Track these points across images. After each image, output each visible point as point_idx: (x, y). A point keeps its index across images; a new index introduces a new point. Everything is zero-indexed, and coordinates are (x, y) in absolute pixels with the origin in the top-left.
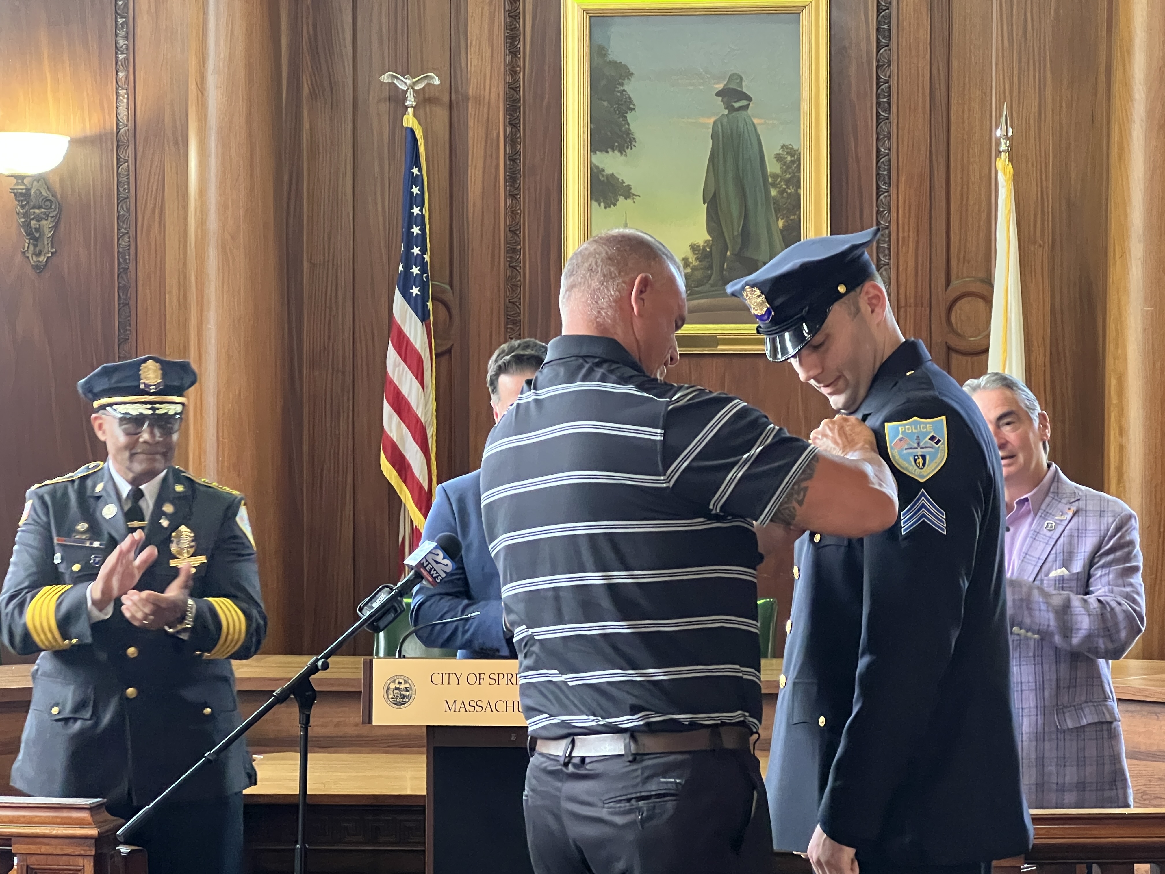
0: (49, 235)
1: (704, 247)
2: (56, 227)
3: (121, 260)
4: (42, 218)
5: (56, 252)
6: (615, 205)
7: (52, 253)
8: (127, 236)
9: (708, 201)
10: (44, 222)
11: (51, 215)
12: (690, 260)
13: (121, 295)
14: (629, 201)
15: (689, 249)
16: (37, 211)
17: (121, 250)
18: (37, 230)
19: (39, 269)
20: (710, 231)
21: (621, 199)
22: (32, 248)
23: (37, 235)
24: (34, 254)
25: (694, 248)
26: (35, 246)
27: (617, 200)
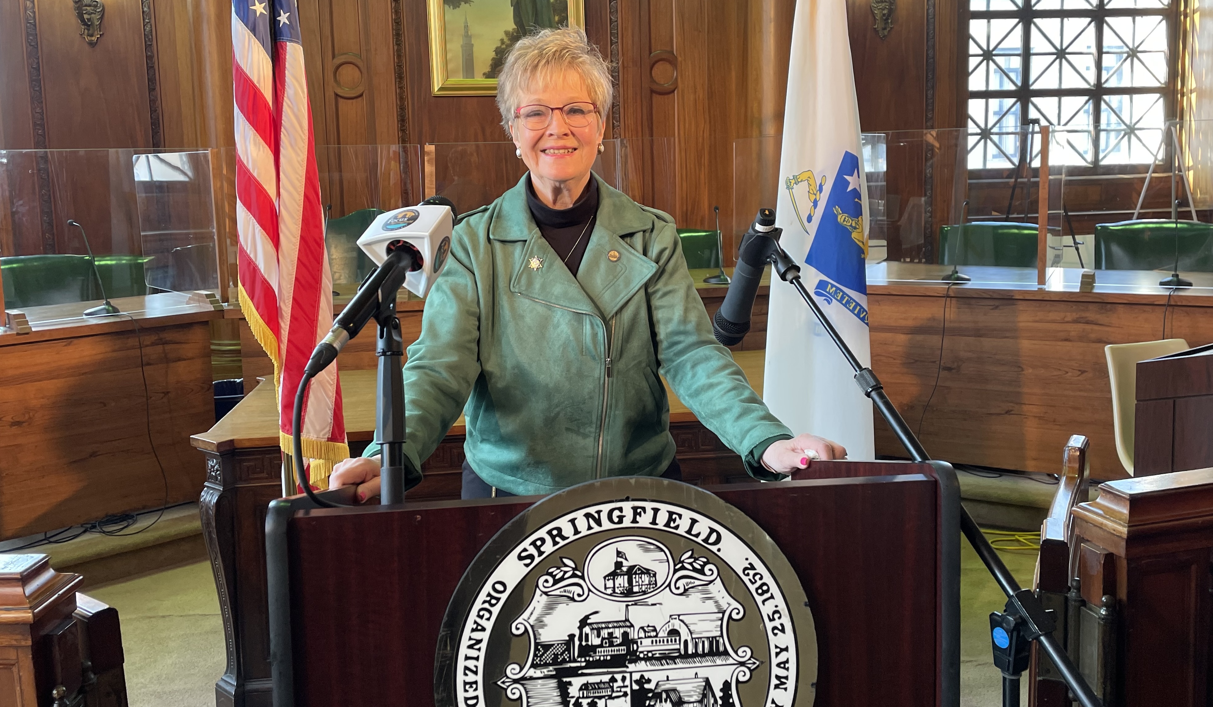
0: (98, 23)
1: (513, 34)
2: (102, 18)
3: (147, 39)
4: (92, 13)
5: (103, 34)
6: (459, 7)
7: (100, 35)
8: (149, 24)
9: (514, 4)
10: (93, 15)
11: (98, 10)
12: (505, 40)
13: (148, 61)
14: (467, 5)
15: (503, 33)
16: (88, 8)
17: (146, 33)
18: (89, 20)
19: (92, 44)
20: (516, 23)
21: (463, 3)
22: (86, 31)
23: (89, 23)
24: (88, 35)
25: (507, 33)
26: (88, 30)
27: (460, 4)
